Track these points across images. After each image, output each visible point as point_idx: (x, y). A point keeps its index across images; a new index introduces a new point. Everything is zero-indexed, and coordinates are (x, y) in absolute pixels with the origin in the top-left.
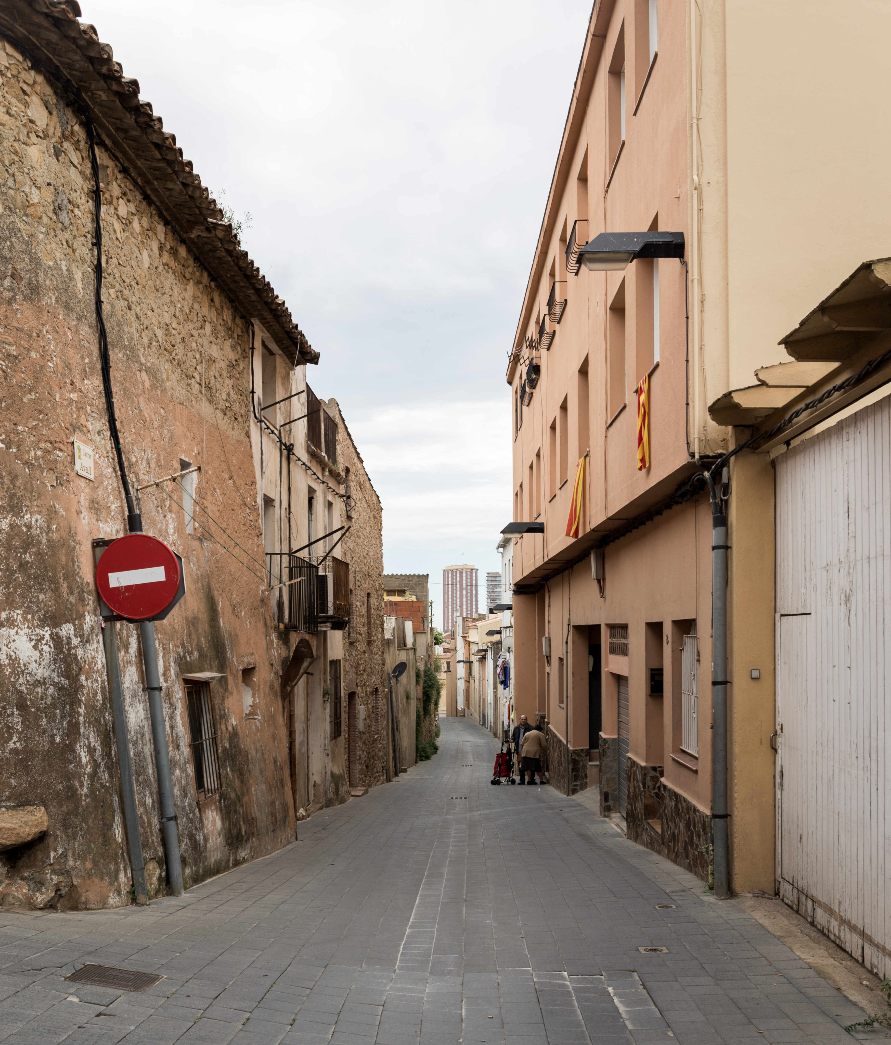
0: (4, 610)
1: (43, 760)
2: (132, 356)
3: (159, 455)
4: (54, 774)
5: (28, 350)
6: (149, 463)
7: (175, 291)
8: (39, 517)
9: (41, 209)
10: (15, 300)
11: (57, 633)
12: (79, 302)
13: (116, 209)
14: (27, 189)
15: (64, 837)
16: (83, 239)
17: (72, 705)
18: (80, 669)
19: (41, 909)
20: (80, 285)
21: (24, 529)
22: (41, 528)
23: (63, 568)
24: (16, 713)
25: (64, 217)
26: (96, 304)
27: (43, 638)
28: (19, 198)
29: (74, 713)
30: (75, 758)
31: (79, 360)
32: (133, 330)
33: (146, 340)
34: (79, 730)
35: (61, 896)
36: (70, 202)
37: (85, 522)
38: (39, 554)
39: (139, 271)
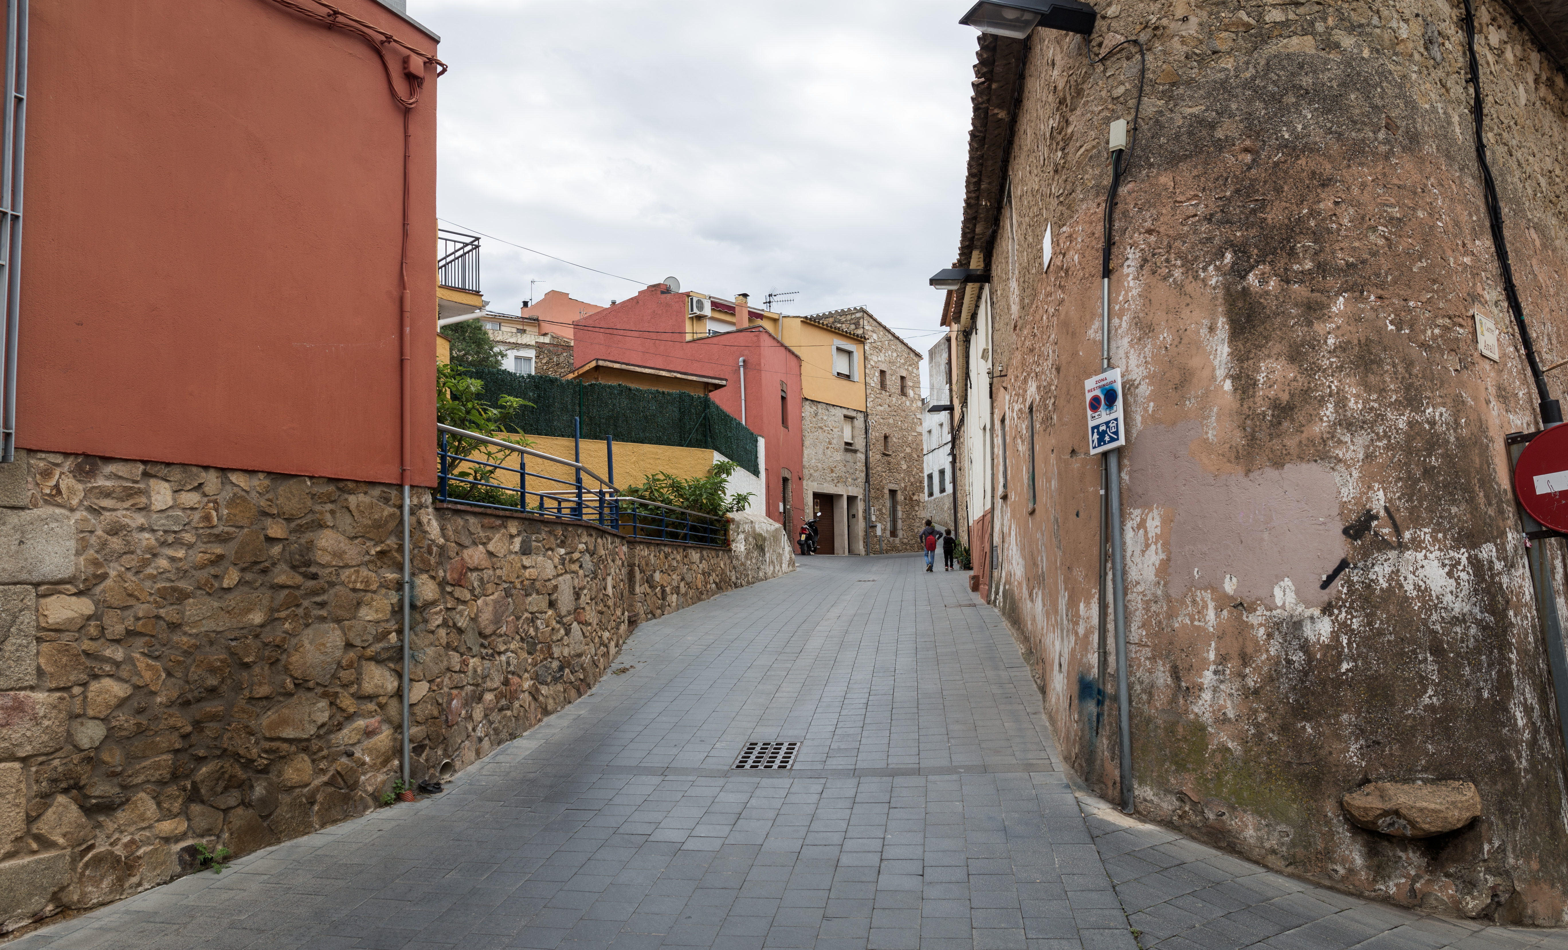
0: (1408, 529)
1: (1468, 721)
2: (1519, 212)
3: (1558, 329)
4: (1484, 741)
5: (1414, 209)
6: (1550, 339)
7: (1555, 130)
8: (1444, 410)
9: (1410, 45)
10: (1393, 153)
11: (1476, 555)
12: (1460, 149)
13: (1486, 38)
14: (1394, 24)
15: (1501, 826)
16: (1456, 76)
17: (1500, 649)
18: (1507, 602)
19: (1473, 918)
20: (1458, 130)
21: (1427, 426)
22: (1447, 424)
23: (1478, 473)
24: (1430, 659)
25: (1436, 51)
26: (1478, 150)
27: (1459, 563)
28: (1387, 36)
29: (1504, 660)
30: (1509, 719)
31: (1467, 218)
32: (1516, 180)
33: (1530, 191)
34: (1512, 682)
35: (1499, 904)
36: (1439, 33)
37: (1495, 413)
38: (1447, 456)
39: (1517, 110)
